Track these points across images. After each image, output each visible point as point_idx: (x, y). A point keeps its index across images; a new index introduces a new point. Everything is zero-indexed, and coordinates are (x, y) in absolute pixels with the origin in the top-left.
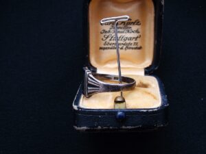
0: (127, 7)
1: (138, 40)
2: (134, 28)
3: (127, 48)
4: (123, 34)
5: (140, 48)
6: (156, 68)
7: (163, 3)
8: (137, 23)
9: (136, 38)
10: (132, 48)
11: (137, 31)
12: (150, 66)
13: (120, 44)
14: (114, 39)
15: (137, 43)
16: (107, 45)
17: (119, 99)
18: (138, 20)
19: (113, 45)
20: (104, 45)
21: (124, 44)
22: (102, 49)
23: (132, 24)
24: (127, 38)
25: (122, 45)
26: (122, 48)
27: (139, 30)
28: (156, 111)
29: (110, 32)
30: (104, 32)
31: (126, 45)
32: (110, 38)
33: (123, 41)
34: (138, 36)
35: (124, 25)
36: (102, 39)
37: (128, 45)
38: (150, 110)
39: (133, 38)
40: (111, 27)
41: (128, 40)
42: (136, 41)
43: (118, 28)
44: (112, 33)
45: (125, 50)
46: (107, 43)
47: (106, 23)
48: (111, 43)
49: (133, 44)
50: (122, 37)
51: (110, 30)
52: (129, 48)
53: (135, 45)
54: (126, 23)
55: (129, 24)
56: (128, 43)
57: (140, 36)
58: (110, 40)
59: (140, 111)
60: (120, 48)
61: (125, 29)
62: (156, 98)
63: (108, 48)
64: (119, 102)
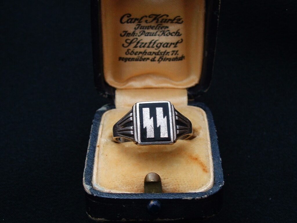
1: (179, 47)
2: (173, 28)
3: (161, 59)
4: (156, 38)
5: (182, 58)
6: (206, 91)
8: (177, 20)
9: (176, 44)
10: (170, 60)
11: (177, 34)
12: (196, 85)
13: (150, 53)
14: (141, 46)
15: (177, 51)
16: (131, 54)
17: (151, 179)
18: (179, 16)
19: (140, 55)
20: (126, 54)
21: (157, 54)
22: (123, 60)
23: (170, 21)
24: (161, 44)
25: (154, 55)
26: (153, 60)
27: (181, 32)
28: (205, 198)
29: (135, 34)
30: (126, 35)
31: (159, 55)
32: (135, 44)
33: (156, 49)
34: (179, 41)
35: (157, 22)
36: (123, 45)
37: (164, 55)
38: (197, 198)
39: (171, 44)
40: (137, 27)
41: (163, 47)
42: (176, 49)
43: (147, 28)
44: (139, 36)
45: (159, 62)
46: (130, 51)
47: (128, 20)
48: (137, 52)
49: (170, 53)
50: (153, 42)
51: (134, 31)
52: (165, 59)
53: (174, 54)
54: (160, 20)
55: (164, 22)
56: (162, 52)
57: (182, 40)
58: (136, 47)
59: (183, 199)
60: (151, 58)
61: (158, 29)
62: (205, 168)
63: (133, 58)
64: (152, 182)
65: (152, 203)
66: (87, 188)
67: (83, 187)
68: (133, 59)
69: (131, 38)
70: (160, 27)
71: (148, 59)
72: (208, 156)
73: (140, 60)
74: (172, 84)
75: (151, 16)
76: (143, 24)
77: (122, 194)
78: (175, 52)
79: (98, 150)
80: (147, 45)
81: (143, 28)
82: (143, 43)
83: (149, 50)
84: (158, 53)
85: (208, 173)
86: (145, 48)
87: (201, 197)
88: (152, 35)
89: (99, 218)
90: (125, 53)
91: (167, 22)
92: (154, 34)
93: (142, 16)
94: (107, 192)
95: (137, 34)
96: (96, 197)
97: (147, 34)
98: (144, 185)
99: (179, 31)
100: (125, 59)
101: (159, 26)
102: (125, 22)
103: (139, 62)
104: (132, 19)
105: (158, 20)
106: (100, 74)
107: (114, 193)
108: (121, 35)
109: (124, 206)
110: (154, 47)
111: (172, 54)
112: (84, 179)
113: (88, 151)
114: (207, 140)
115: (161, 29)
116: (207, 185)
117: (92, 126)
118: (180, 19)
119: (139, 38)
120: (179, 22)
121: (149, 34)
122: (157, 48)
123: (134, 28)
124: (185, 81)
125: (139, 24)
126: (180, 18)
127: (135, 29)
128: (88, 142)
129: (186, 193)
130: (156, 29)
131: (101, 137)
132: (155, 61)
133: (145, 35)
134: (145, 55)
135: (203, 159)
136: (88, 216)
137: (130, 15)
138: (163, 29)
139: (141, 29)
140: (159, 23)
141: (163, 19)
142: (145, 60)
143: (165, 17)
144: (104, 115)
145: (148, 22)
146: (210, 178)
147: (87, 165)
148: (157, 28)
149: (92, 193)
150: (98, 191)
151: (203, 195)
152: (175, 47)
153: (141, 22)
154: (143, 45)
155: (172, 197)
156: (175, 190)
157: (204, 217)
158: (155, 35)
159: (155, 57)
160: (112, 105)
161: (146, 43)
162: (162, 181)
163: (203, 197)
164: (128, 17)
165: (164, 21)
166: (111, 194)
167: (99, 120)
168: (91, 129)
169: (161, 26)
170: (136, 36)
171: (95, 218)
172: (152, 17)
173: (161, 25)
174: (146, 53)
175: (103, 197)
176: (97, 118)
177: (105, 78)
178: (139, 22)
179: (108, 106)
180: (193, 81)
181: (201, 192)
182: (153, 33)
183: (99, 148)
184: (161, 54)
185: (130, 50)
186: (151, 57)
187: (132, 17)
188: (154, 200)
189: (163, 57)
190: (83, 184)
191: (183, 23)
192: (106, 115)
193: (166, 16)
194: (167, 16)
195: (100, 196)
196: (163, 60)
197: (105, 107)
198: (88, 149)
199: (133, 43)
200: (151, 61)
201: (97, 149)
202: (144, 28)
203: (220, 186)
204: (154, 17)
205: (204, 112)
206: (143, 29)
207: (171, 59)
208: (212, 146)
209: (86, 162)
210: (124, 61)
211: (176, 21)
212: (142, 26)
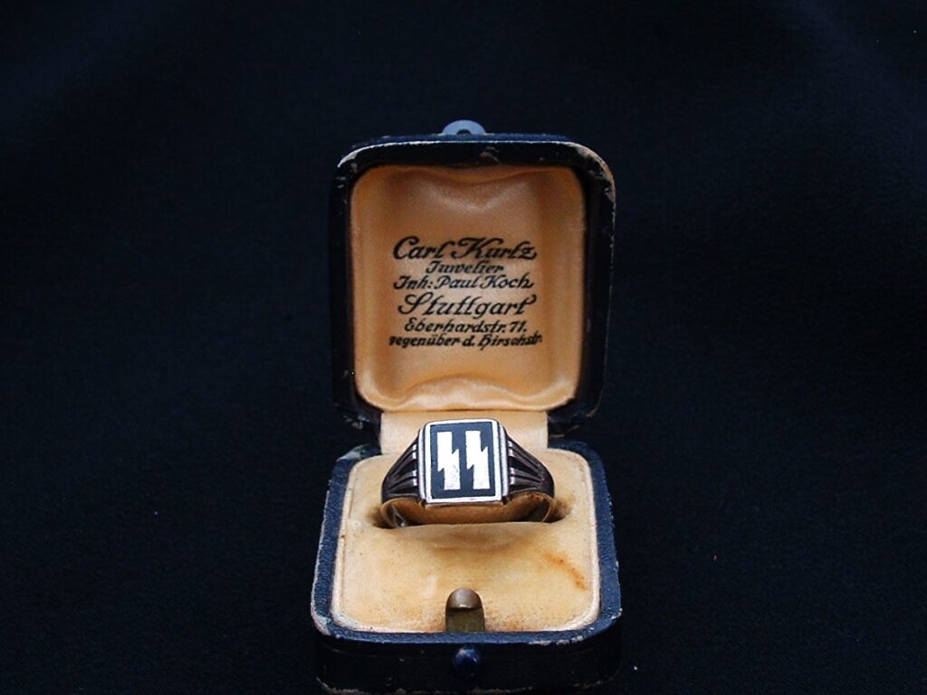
0: (486, 197)
1: (528, 314)
2: (514, 269)
3: (487, 341)
4: (474, 293)
5: (534, 339)
6: (590, 415)
7: (612, 196)
8: (523, 251)
9: (520, 307)
10: (506, 342)
11: (524, 282)
12: (570, 402)
13: (462, 328)
14: (441, 311)
15: (524, 323)
16: (417, 330)
17: (461, 602)
18: (528, 243)
19: (439, 332)
20: (406, 329)
21: (476, 329)
22: (398, 344)
23: (507, 255)
24: (487, 306)
25: (470, 330)
26: (468, 343)
27: (531, 278)
28: (579, 642)
29: (428, 284)
30: (407, 285)
31: (482, 331)
32: (428, 305)
33: (475, 318)
34: (527, 299)
35: (477, 257)
36: (400, 308)
37: (492, 331)
38: (561, 641)
39: (510, 306)
40: (431, 268)
41: (492, 312)
42: (520, 318)
43: (454, 269)
44: (436, 288)
45: (480, 347)
46: (416, 323)
47: (412, 251)
48: (432, 325)
49: (509, 328)
50: (469, 301)
51: (426, 277)
52: (495, 340)
53: (516, 329)
54: (484, 251)
55: (494, 256)
56: (490, 325)
57: (534, 296)
58: (428, 313)
59: (530, 643)
60: (463, 340)
61: (481, 272)
62: (581, 580)
63: (421, 339)
64: (463, 609)
65: (462, 652)
66: (321, 622)
67: (312, 620)
68: (422, 342)
69: (419, 292)
70: (483, 267)
71: (457, 340)
72: (590, 557)
73: (438, 344)
74: (513, 400)
75: (463, 243)
76: (447, 261)
77: (397, 634)
78: (519, 326)
79: (343, 545)
80: (454, 309)
81: (444, 269)
82: (445, 304)
83: (459, 320)
84: (480, 326)
85: (587, 592)
86: (450, 316)
87: (571, 641)
88: (467, 286)
89: (347, 688)
90: (404, 326)
91: (501, 256)
92: (470, 284)
93: (443, 242)
94: (366, 630)
95: (431, 283)
96: (341, 639)
97: (454, 284)
98: (444, 616)
99: (527, 277)
100: (404, 342)
101: (483, 264)
102: (404, 256)
103: (435, 348)
104: (420, 249)
105: (480, 252)
106: (346, 372)
107: (380, 631)
108: (395, 286)
109: (402, 660)
110: (470, 314)
111: (512, 330)
112: (313, 604)
113: (320, 547)
114: (588, 523)
115: (487, 271)
116: (584, 614)
117: (328, 492)
118: (529, 250)
119: (437, 293)
120: (528, 255)
121: (459, 284)
122: (477, 316)
123: (425, 269)
124: (544, 394)
125: (436, 259)
126: (531, 246)
127: (427, 271)
128: (320, 527)
129: (537, 633)
130: (474, 272)
131: (349, 517)
132: (473, 345)
133: (451, 287)
134: (450, 331)
135: (577, 561)
136: (321, 686)
137: (417, 240)
138: (491, 273)
139: (440, 271)
140: (481, 259)
141: (492, 250)
142: (450, 343)
143: (495, 245)
144: (355, 469)
145: (456, 255)
146: (591, 602)
147: (320, 575)
148: (478, 270)
149: (330, 631)
150: (346, 629)
151: (573, 637)
152: (518, 313)
153: (441, 257)
154: (445, 308)
155: (506, 639)
156: (515, 627)
157: (577, 685)
158: (473, 286)
159: (473, 337)
160: (373, 448)
161: (452, 305)
162: (484, 607)
163: (573, 639)
164: (412, 244)
165: (493, 252)
166: (374, 633)
167: (345, 480)
168: (327, 501)
169: (488, 266)
170: (429, 287)
171: (337, 689)
172: (466, 244)
173: (487, 262)
174: (453, 326)
175: (355, 639)
176: (338, 476)
177: (359, 384)
178: (436, 256)
179: (364, 448)
180: (562, 392)
181: (569, 629)
182: (470, 281)
183: (345, 540)
184: (487, 330)
185: (415, 319)
186: (463, 336)
187: (420, 245)
188: (468, 646)
189: (491, 335)
190: (312, 614)
191: (537, 257)
192: (359, 469)
193: (497, 242)
194: (501, 241)
195: (349, 638)
196: (492, 342)
197: (358, 450)
198: (321, 542)
199: (422, 304)
200: (464, 344)
201: (341, 542)
202: (449, 269)
203: (613, 617)
204: (471, 243)
205: (584, 462)
206: (446, 271)
207: (510, 342)
208: (598, 536)
209: (316, 570)
210: (402, 344)
211: (519, 253)
212: (443, 266)
